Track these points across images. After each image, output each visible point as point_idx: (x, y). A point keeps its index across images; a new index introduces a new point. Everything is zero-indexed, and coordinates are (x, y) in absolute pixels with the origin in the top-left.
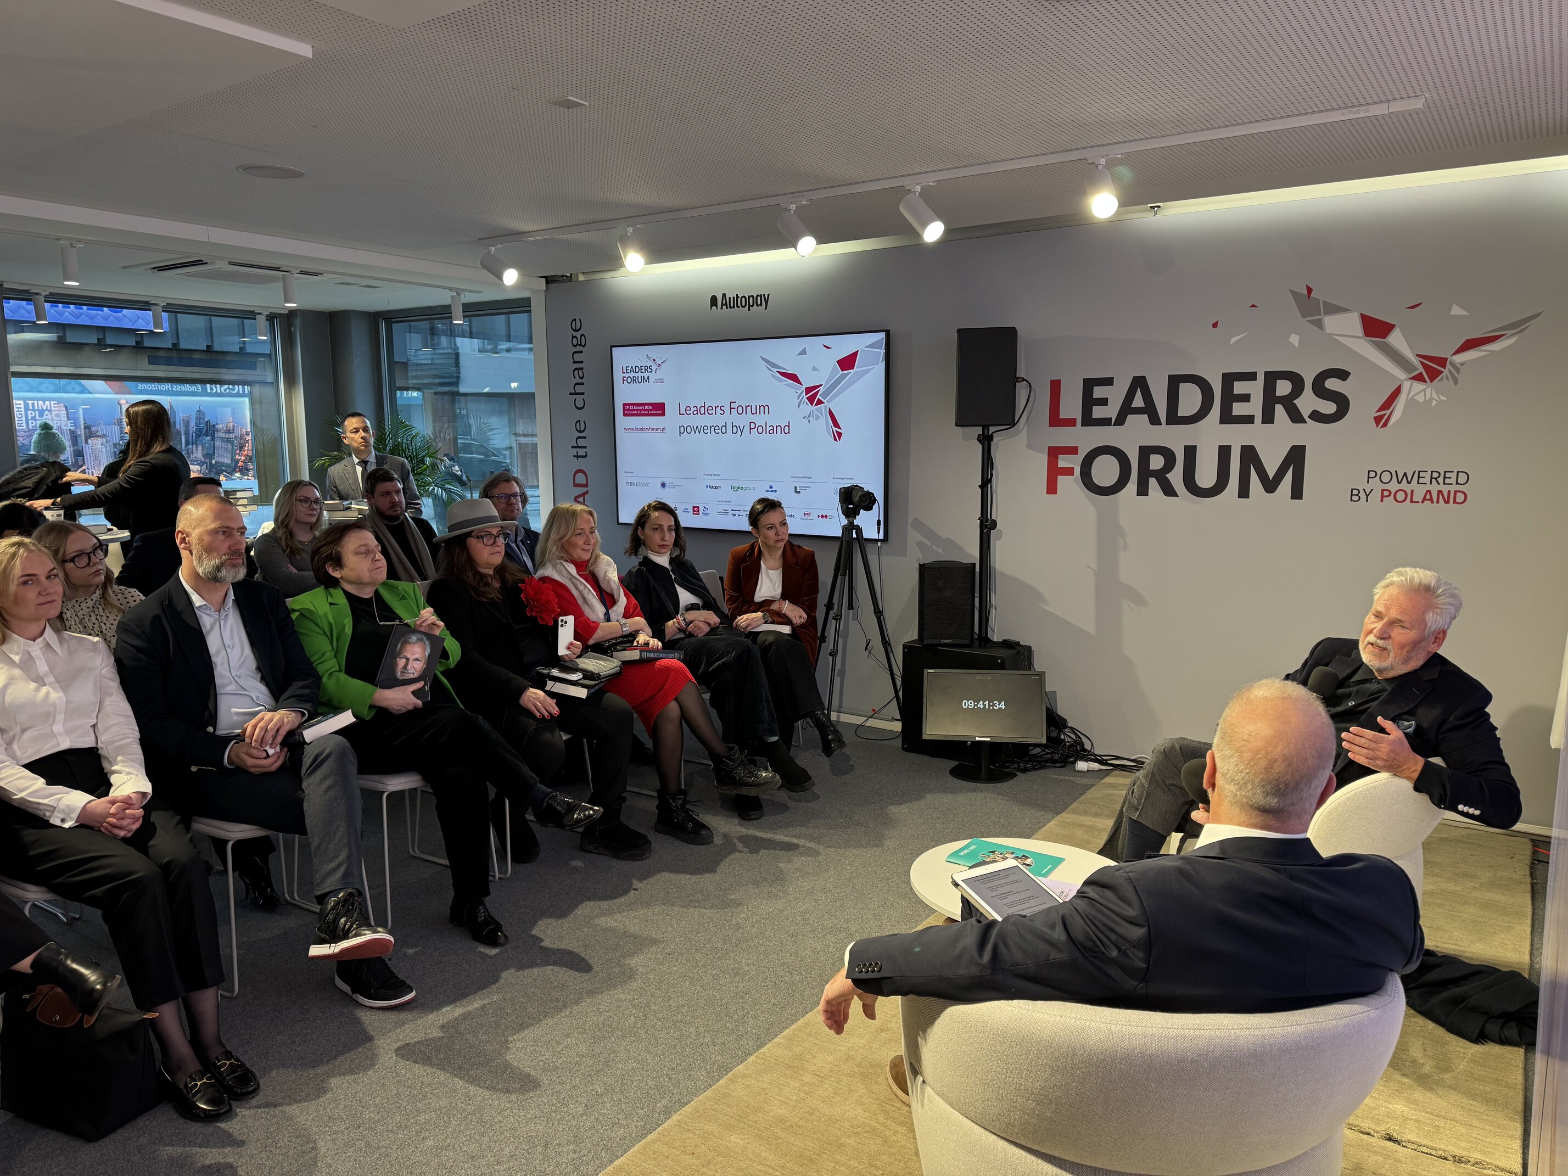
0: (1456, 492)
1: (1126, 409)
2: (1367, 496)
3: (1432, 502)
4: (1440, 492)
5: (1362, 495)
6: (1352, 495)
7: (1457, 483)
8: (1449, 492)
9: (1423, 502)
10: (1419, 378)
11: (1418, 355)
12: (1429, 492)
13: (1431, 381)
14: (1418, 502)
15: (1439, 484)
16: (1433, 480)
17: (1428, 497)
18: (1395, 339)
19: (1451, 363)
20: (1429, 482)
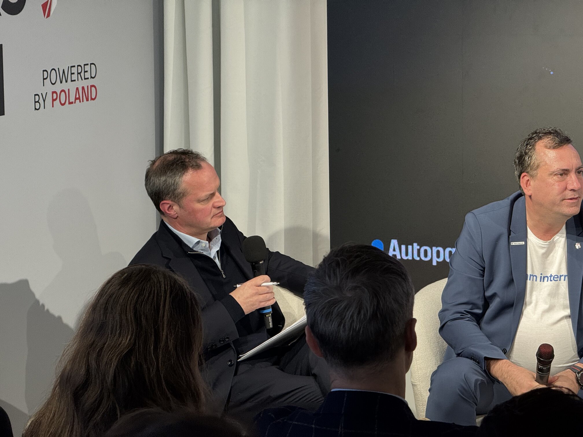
0: (92, 86)
2: (44, 101)
3: (80, 102)
4: (83, 88)
5: (41, 101)
6: (35, 102)
7: (91, 77)
8: (88, 86)
9: (75, 103)
12: (77, 89)
14: (72, 103)
15: (82, 80)
16: (79, 75)
17: (77, 96)
20: (77, 80)
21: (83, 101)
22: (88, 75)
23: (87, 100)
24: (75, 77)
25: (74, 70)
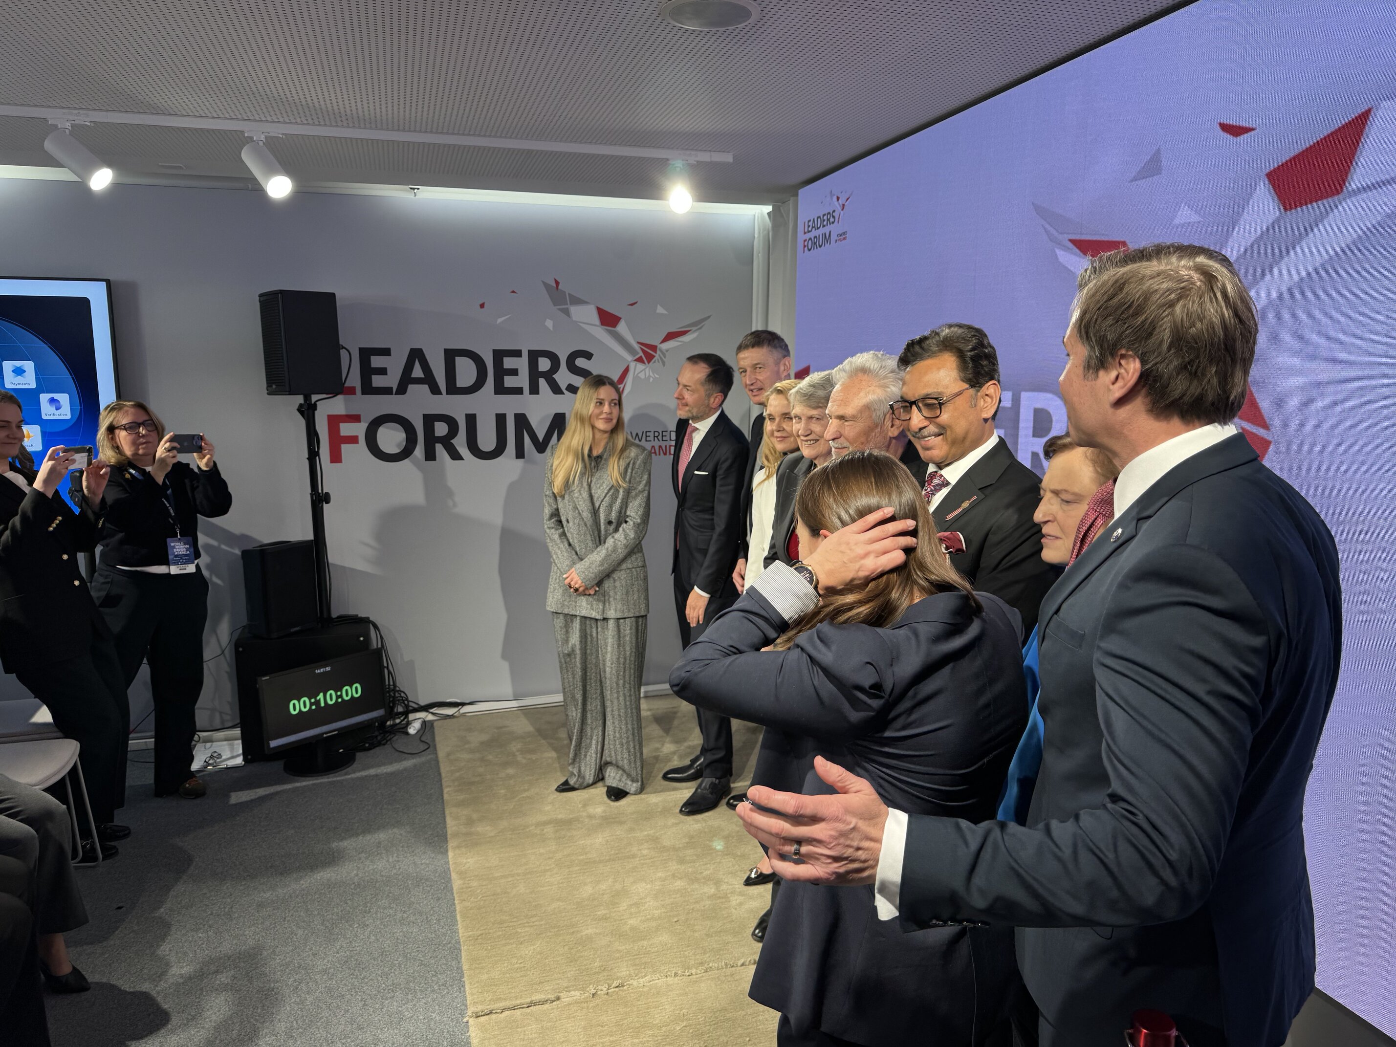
1: (406, 380)
4: (660, 447)
10: (640, 360)
11: (639, 343)
13: (649, 362)
18: (622, 328)
19: (661, 351)
20: (652, 440)
21: (660, 454)
22: (664, 438)
23: (665, 454)
24: (648, 439)
25: (648, 434)
